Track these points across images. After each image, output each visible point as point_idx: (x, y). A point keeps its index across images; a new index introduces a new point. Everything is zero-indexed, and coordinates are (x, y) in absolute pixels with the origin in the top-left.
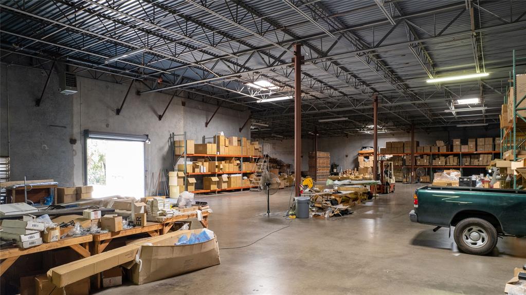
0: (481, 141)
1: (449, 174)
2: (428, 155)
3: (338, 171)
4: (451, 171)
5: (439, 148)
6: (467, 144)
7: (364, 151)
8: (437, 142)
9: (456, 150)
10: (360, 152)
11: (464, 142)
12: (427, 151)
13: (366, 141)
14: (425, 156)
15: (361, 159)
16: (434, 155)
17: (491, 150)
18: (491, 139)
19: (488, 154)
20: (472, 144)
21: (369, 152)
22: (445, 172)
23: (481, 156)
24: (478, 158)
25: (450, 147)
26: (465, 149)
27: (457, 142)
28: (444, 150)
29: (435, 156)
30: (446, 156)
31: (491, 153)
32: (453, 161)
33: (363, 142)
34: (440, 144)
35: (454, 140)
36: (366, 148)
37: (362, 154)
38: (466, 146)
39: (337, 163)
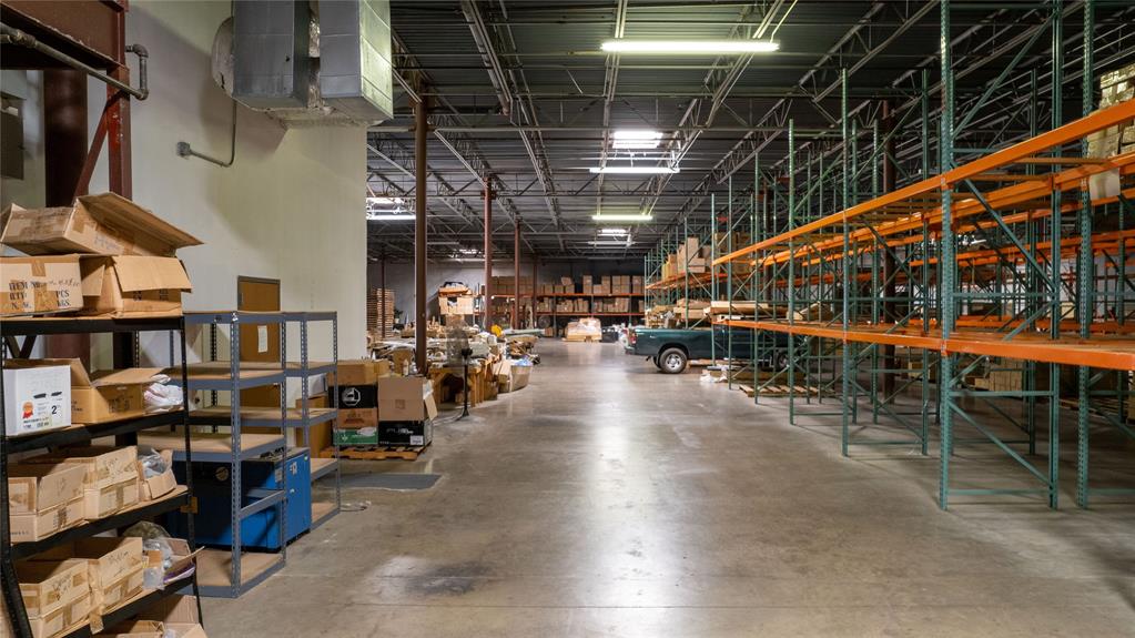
0: (616, 279)
1: (586, 323)
2: (550, 297)
3: (403, 322)
4: (588, 320)
5: (564, 288)
6: (600, 283)
7: (448, 289)
8: (562, 279)
9: (587, 292)
10: (442, 290)
11: (597, 281)
12: (549, 292)
13: (449, 272)
14: (546, 299)
15: (443, 301)
16: (558, 297)
17: (627, 292)
18: (628, 277)
19: (624, 297)
20: (606, 282)
21: (456, 290)
22: (582, 321)
23: (617, 299)
24: (613, 302)
25: (579, 288)
26: (598, 291)
27: (588, 280)
28: (571, 291)
29: (558, 300)
30: (572, 298)
31: (627, 297)
32: (583, 306)
33: (444, 274)
34: (567, 281)
35: (585, 277)
36: (450, 283)
37: (445, 294)
38: (599, 286)
39: (399, 309)
